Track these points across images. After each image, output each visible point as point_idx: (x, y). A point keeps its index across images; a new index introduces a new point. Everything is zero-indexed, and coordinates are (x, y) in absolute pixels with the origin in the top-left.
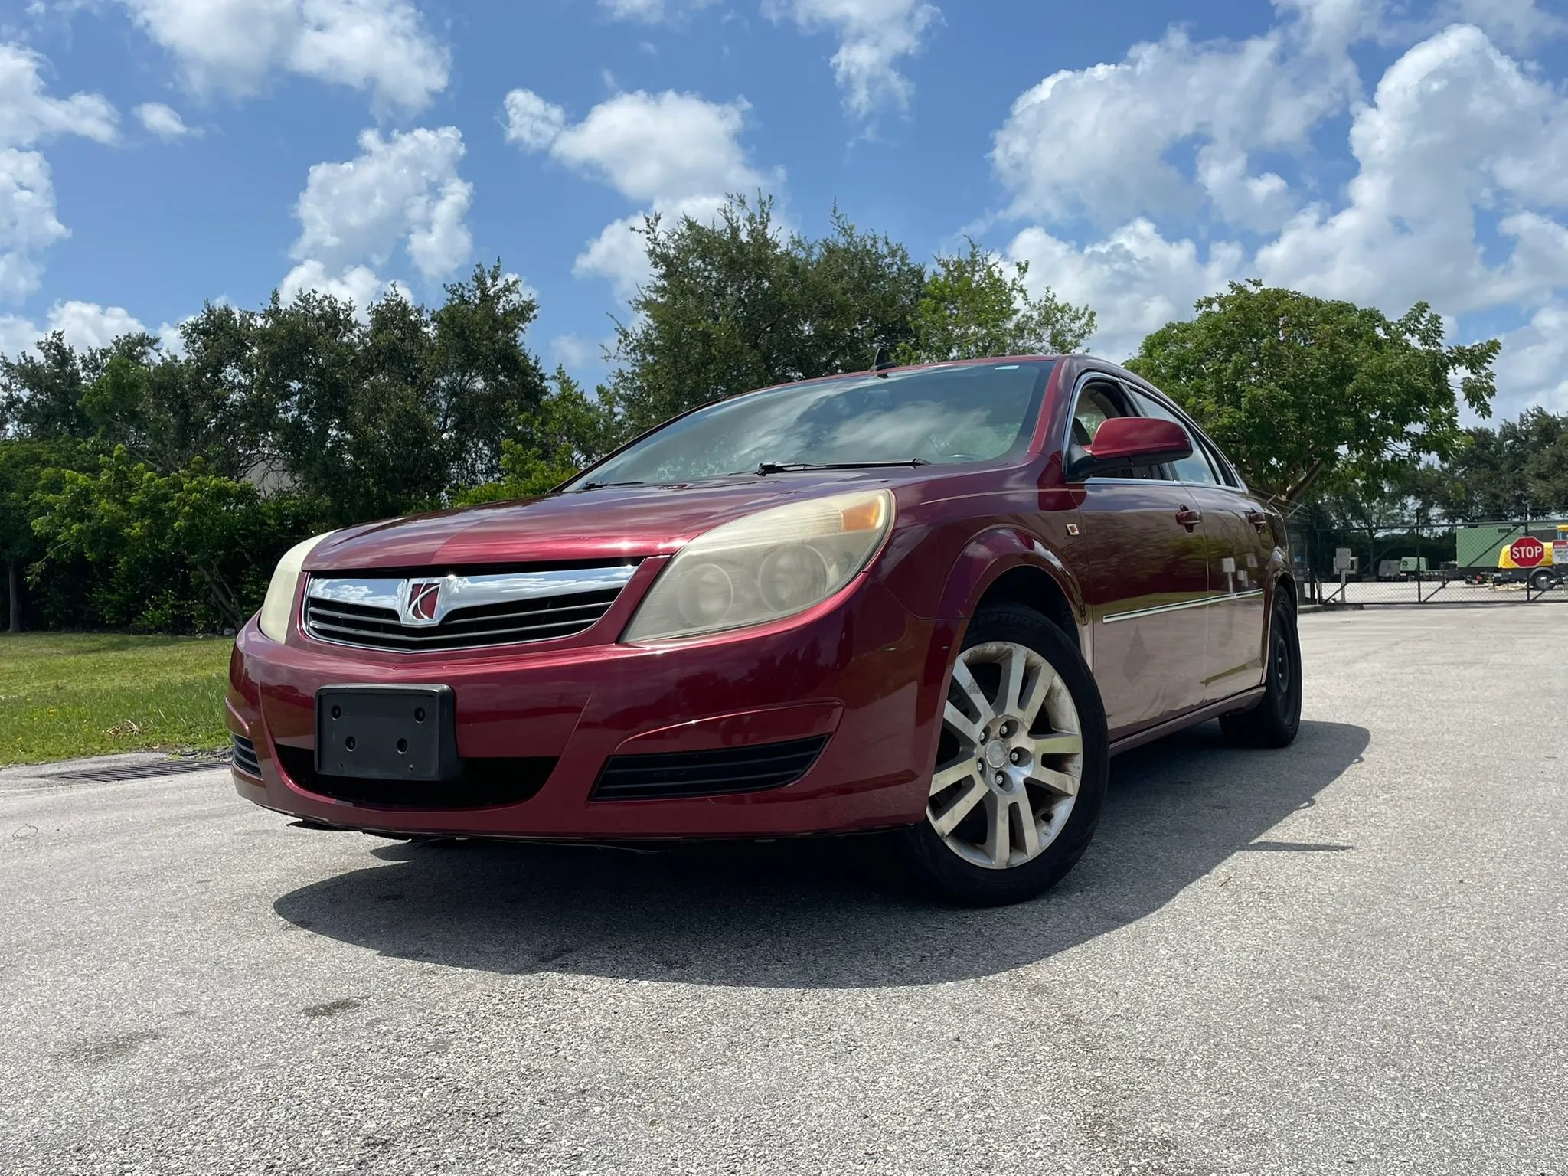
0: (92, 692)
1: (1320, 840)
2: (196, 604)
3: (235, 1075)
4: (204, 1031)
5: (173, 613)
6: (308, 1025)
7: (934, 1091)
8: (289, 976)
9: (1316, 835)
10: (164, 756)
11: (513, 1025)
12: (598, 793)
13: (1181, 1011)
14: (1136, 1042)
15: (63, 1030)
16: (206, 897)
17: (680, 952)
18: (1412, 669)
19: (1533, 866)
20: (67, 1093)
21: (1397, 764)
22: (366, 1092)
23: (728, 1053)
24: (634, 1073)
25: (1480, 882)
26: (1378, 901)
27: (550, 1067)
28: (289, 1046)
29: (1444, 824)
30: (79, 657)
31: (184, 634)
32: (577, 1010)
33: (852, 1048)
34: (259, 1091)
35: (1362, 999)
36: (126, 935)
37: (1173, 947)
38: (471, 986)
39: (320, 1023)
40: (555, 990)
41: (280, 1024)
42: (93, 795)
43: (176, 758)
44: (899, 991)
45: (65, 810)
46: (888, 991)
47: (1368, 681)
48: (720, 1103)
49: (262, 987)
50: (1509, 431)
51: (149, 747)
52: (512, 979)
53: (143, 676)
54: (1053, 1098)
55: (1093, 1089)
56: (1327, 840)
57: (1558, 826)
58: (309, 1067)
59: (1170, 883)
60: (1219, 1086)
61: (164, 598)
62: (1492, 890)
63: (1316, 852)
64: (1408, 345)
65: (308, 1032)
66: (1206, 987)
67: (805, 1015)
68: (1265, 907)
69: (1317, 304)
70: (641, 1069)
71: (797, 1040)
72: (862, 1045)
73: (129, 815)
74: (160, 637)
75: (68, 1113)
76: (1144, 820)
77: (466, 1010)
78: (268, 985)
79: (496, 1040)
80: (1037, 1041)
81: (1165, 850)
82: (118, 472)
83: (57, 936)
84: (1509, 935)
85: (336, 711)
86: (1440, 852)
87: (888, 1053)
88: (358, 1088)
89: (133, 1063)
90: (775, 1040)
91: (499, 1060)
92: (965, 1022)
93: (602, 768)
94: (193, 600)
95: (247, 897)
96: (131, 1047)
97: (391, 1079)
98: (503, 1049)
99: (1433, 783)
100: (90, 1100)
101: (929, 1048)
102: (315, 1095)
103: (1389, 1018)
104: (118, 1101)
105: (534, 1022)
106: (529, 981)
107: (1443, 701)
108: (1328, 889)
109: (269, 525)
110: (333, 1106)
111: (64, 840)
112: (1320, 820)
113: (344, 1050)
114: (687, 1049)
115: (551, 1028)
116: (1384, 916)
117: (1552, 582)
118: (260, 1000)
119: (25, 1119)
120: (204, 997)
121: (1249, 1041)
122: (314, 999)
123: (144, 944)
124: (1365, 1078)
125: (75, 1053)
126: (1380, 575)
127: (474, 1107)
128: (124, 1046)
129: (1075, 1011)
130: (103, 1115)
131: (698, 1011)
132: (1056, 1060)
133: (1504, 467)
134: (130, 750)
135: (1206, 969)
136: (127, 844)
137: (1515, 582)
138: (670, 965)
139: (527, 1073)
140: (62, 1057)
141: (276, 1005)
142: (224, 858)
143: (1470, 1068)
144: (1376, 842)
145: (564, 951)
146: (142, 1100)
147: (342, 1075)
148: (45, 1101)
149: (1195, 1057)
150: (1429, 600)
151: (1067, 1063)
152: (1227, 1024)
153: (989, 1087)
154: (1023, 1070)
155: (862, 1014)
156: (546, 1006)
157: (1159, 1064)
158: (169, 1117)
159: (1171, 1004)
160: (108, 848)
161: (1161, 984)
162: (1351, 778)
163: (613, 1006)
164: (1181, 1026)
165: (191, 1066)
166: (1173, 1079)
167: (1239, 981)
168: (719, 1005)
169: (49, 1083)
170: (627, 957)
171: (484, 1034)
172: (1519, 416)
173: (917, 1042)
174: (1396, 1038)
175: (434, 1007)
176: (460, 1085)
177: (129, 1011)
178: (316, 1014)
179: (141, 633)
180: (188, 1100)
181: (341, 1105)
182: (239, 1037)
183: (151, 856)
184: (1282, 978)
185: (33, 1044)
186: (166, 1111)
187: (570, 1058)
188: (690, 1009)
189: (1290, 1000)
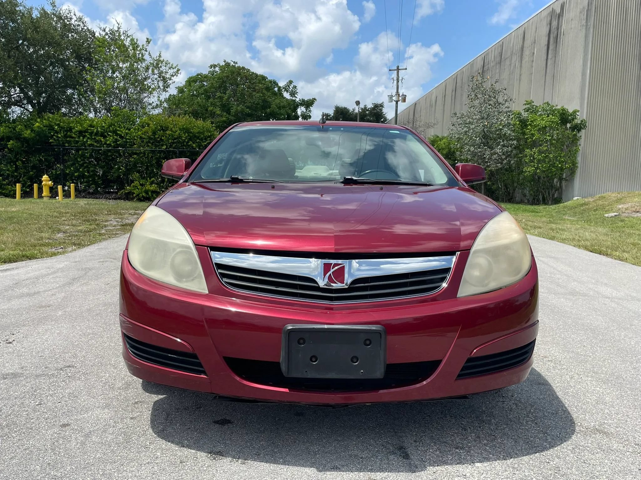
85: (301, 341)
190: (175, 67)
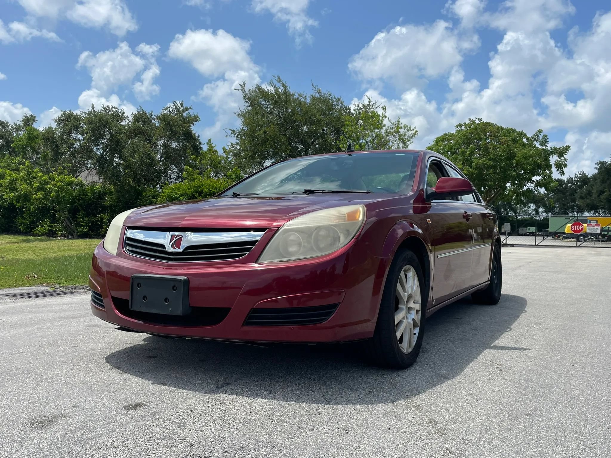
0: (18, 260)
1: (516, 345)
2: (58, 225)
3: (99, 436)
4: (84, 415)
5: (49, 228)
6: (126, 413)
7: (383, 452)
8: (116, 391)
9: (514, 343)
10: (48, 288)
11: (210, 417)
12: (246, 323)
13: (475, 419)
14: (459, 432)
15: (25, 412)
16: (76, 354)
17: (273, 386)
18: (538, 273)
19: (599, 360)
20: (31, 442)
21: (539, 314)
22: (155, 445)
23: (298, 432)
24: (262, 440)
25: (580, 366)
26: (542, 373)
27: (228, 436)
28: (120, 423)
29: (562, 340)
30: (11, 245)
31: (52, 237)
32: (235, 411)
33: (348, 431)
34: (110, 443)
35: (544, 415)
36: (46, 370)
37: (467, 390)
38: (190, 398)
39: (131, 413)
40: (225, 402)
41: (115, 413)
42: (24, 306)
43: (53, 289)
44: (362, 406)
45: (13, 312)
46: (358, 407)
47: (522, 278)
48: (299, 455)
49: (105, 396)
50: (570, 180)
51: (41, 284)
52: (207, 396)
53: (37, 254)
54: (431, 456)
55: (446, 453)
56: (518, 345)
57: (606, 343)
58: (129, 433)
59: (461, 362)
60: (495, 453)
61: (45, 222)
62: (585, 369)
63: (515, 351)
64: (535, 146)
65: (127, 417)
66: (482, 409)
67: (326, 416)
68: (499, 374)
69: (502, 129)
70: (265, 438)
71: (325, 427)
72: (351, 430)
73: (40, 315)
74: (43, 238)
75: (33, 451)
76: (446, 334)
77: (190, 409)
78: (107, 395)
79: (204, 423)
80: (420, 430)
81: (457, 348)
82: (28, 172)
83: (17, 369)
84: (595, 389)
85: (139, 285)
86: (563, 352)
87: (362, 434)
88: (151, 443)
89: (57, 429)
90: (316, 427)
91: (207, 432)
92: (390, 421)
93: (249, 314)
94: (57, 224)
95: (93, 354)
96: (55, 421)
97: (164, 439)
98: (207, 427)
99: (555, 322)
100: (41, 445)
101: (378, 432)
102: (134, 446)
103: (556, 424)
104: (52, 446)
105: (218, 415)
106: (214, 397)
107: (552, 287)
108: (523, 367)
109: (89, 196)
110: (142, 451)
111: (15, 326)
112: (514, 337)
113: (143, 425)
114: (282, 430)
115: (226, 418)
116: (546, 379)
117: (585, 239)
118: (105, 401)
119: (15, 453)
120: (82, 400)
121: (503, 433)
122: (127, 402)
123: (54, 374)
124: (551, 450)
125: (32, 423)
126: (519, 233)
127: (199, 453)
128: (52, 420)
129: (433, 418)
130: (48, 452)
131: (284, 413)
132: (429, 439)
133: (568, 194)
134: (34, 285)
135: (481, 400)
136: (41, 328)
137: (570, 238)
138: (270, 391)
139: (219, 438)
140: (27, 425)
141: (112, 404)
142: (81, 337)
143: (590, 447)
144: (538, 347)
145: (226, 384)
146: (63, 446)
147: (144, 437)
148: (22, 445)
149: (483, 439)
150: (539, 244)
151: (434, 441)
152: (493, 425)
153: (405, 450)
154: (417, 443)
155: (350, 416)
156: (222, 408)
157: (470, 442)
158: (75, 454)
159: (470, 416)
160: (33, 330)
161: (465, 406)
162: (523, 319)
163: (249, 410)
164: (476, 425)
165: (81, 431)
166: (477, 449)
167: (495, 406)
168: (291, 410)
169: (23, 436)
170: (252, 387)
171: (199, 420)
172: (574, 174)
173: (373, 430)
174: (560, 433)
175: (177, 407)
176: (193, 443)
177: (51, 404)
178: (129, 409)
179: (35, 236)
180: (82, 446)
181: (145, 451)
182: (99, 418)
183: (51, 334)
184: (512, 405)
185: (14, 418)
186: (73, 451)
187: (235, 432)
188: (280, 412)
189: (516, 415)
190: (413, 129)
